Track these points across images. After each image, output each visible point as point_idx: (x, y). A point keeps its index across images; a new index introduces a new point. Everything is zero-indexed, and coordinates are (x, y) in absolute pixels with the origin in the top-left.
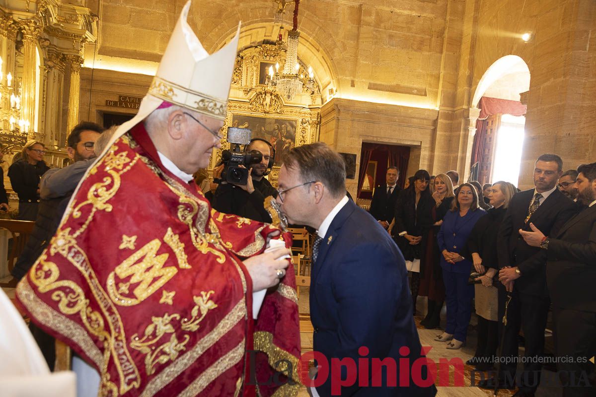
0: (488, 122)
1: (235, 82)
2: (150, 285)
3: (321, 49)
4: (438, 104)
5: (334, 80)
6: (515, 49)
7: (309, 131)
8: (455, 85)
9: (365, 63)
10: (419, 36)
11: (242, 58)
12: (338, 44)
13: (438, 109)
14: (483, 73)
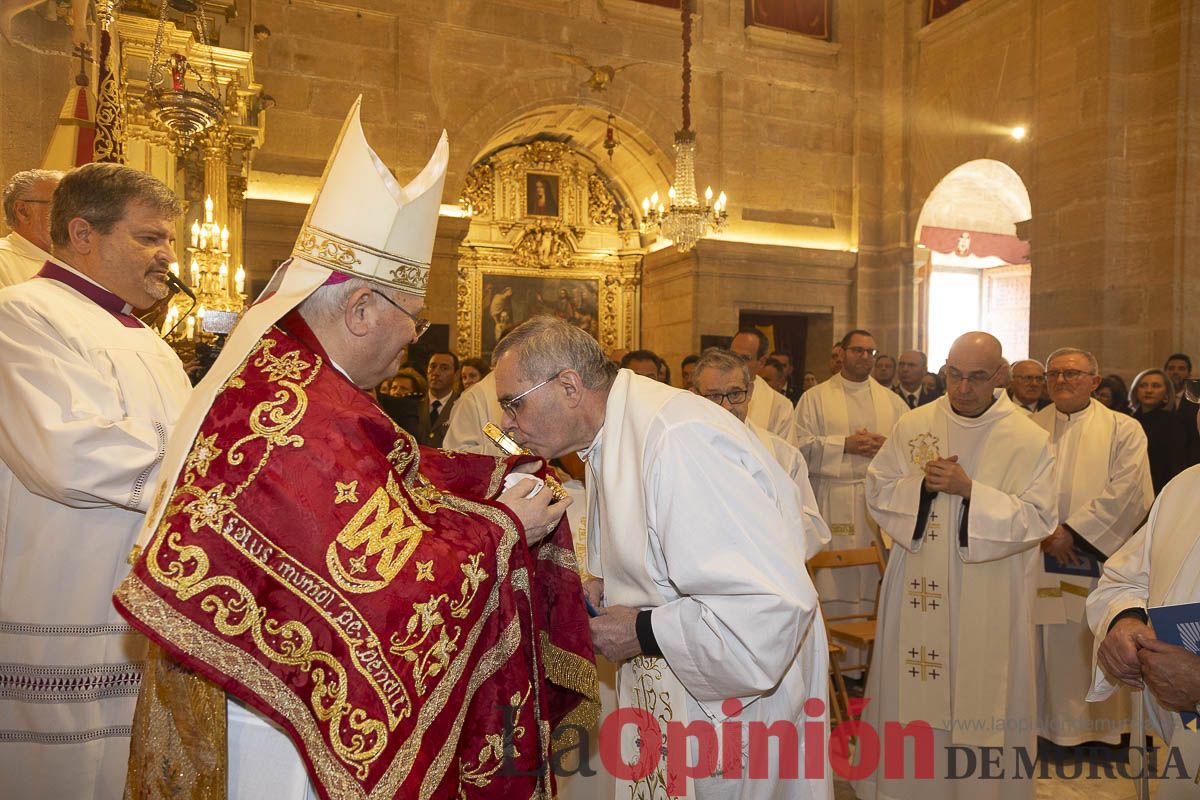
2: (395, 557)
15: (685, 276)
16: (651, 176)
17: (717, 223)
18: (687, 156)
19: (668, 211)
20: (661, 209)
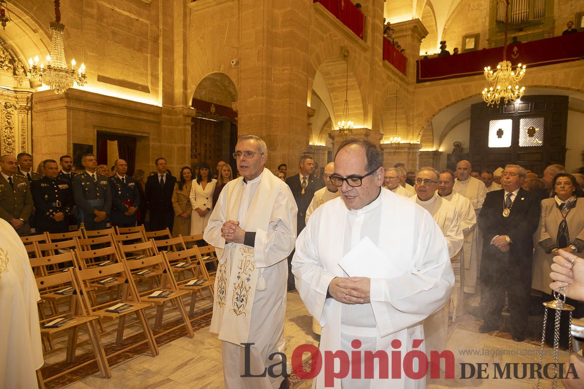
4: (161, 100)
7: (17, 116)
13: (161, 105)
15: (61, 108)
16: (36, 45)
17: (80, 80)
18: (59, 37)
19: (46, 68)
20: (42, 66)
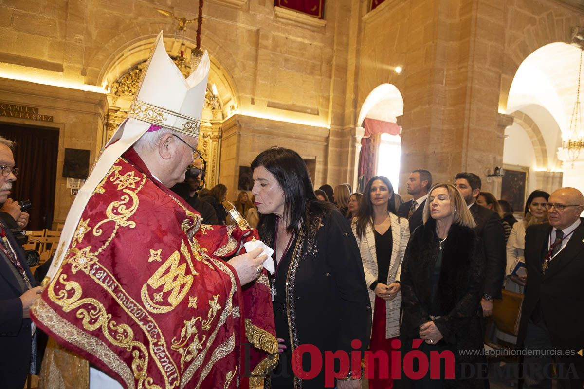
0: (370, 140)
1: (133, 94)
2: (179, 293)
3: (221, 67)
4: (330, 122)
5: (235, 97)
6: (390, 79)
7: (211, 144)
8: (343, 106)
9: (263, 82)
10: (312, 62)
11: (140, 70)
12: (238, 64)
13: (329, 127)
14: (366, 98)
